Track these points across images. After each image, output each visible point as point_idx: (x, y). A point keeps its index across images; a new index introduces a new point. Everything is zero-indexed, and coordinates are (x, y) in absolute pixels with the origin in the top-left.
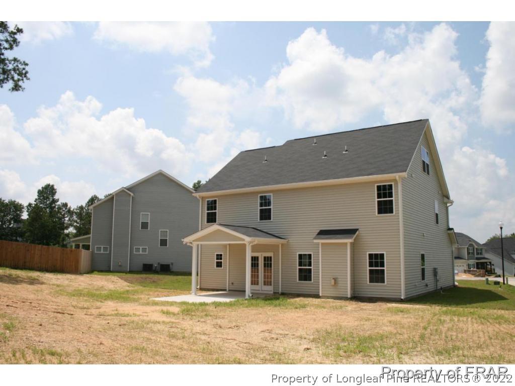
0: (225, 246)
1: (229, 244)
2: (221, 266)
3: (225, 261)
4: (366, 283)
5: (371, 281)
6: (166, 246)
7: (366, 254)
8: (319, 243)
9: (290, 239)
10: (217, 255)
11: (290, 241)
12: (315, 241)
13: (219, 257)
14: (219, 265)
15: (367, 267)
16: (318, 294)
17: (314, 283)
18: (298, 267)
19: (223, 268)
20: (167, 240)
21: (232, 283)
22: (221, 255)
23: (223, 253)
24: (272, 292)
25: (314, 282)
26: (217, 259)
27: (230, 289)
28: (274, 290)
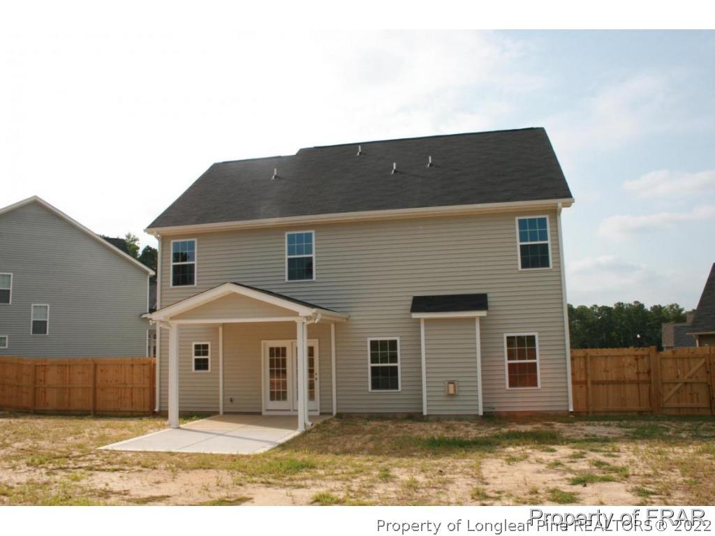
0: (215, 328)
1: (224, 325)
2: (206, 367)
3: (216, 358)
4: (505, 388)
5: (512, 384)
6: (45, 333)
7: (503, 338)
8: (419, 319)
9: (352, 314)
10: (197, 347)
11: (351, 318)
12: (416, 315)
13: (201, 350)
14: (201, 365)
15: (504, 361)
16: (419, 411)
17: (403, 393)
18: (370, 365)
19: (209, 370)
20: (46, 322)
21: (231, 400)
22: (206, 347)
23: (209, 343)
24: (318, 413)
25: (402, 390)
26: (197, 354)
27: (226, 411)
28: (321, 409)
